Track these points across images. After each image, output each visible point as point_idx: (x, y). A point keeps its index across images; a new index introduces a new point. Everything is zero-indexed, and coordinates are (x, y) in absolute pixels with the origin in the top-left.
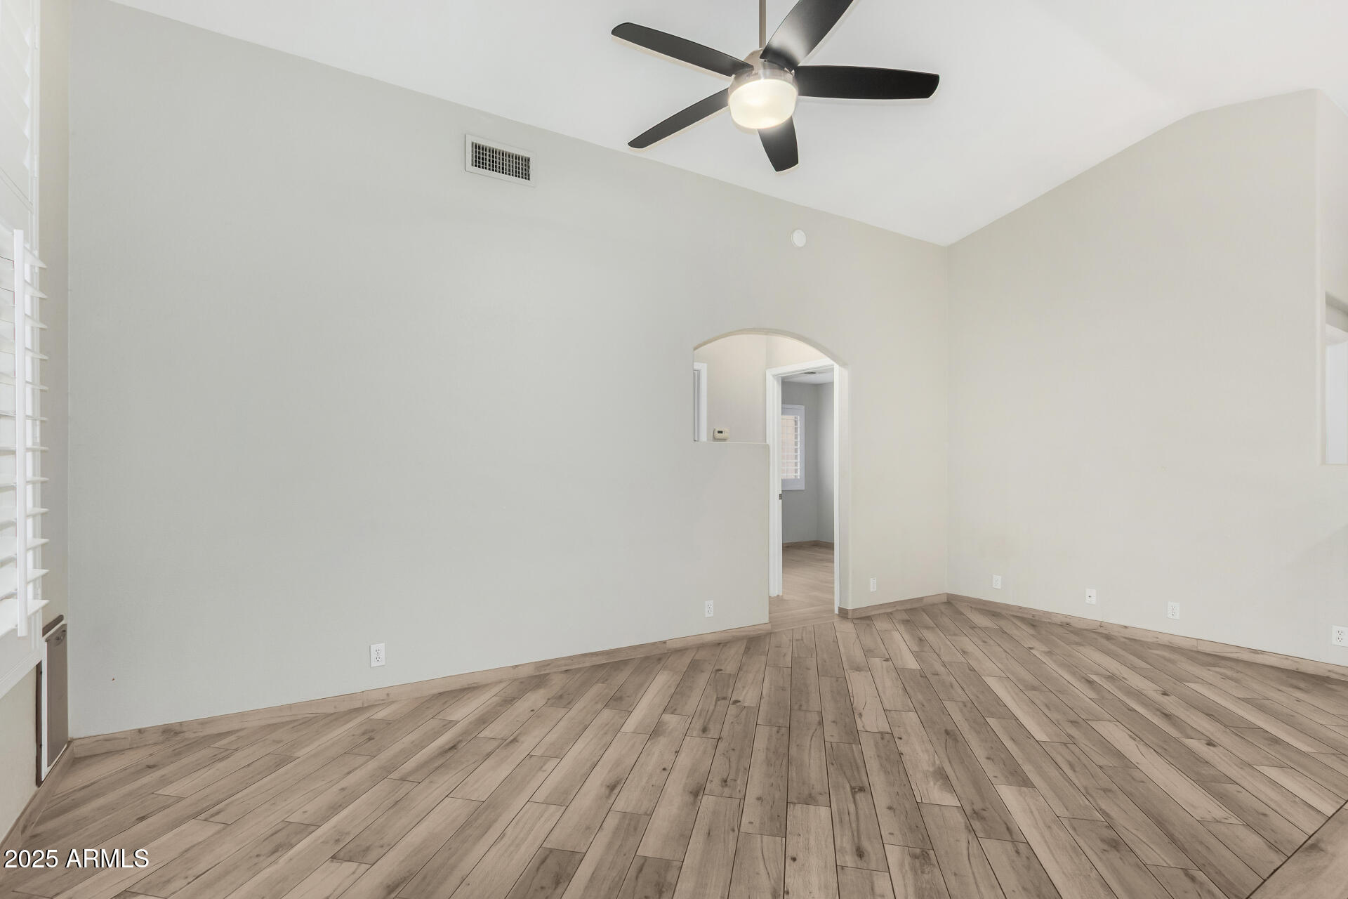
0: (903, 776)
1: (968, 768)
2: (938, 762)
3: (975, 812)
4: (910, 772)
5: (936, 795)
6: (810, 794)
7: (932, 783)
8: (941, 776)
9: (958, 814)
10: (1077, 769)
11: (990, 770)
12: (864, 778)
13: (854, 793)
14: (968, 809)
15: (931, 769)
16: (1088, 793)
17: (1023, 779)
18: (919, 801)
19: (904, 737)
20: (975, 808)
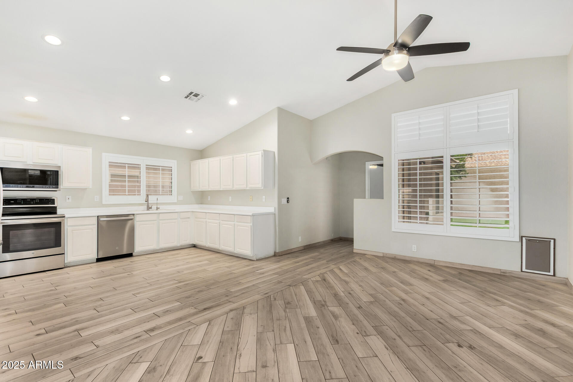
0: (348, 314)
1: (326, 321)
2: (338, 322)
3: (324, 306)
4: (347, 316)
5: (336, 310)
6: (372, 304)
7: (338, 313)
8: (336, 317)
9: (329, 305)
10: (284, 328)
11: (318, 323)
12: (360, 311)
13: (360, 306)
14: (326, 307)
15: (340, 319)
16: (286, 317)
17: (307, 320)
18: (340, 307)
19: (356, 334)
20: (323, 307)
